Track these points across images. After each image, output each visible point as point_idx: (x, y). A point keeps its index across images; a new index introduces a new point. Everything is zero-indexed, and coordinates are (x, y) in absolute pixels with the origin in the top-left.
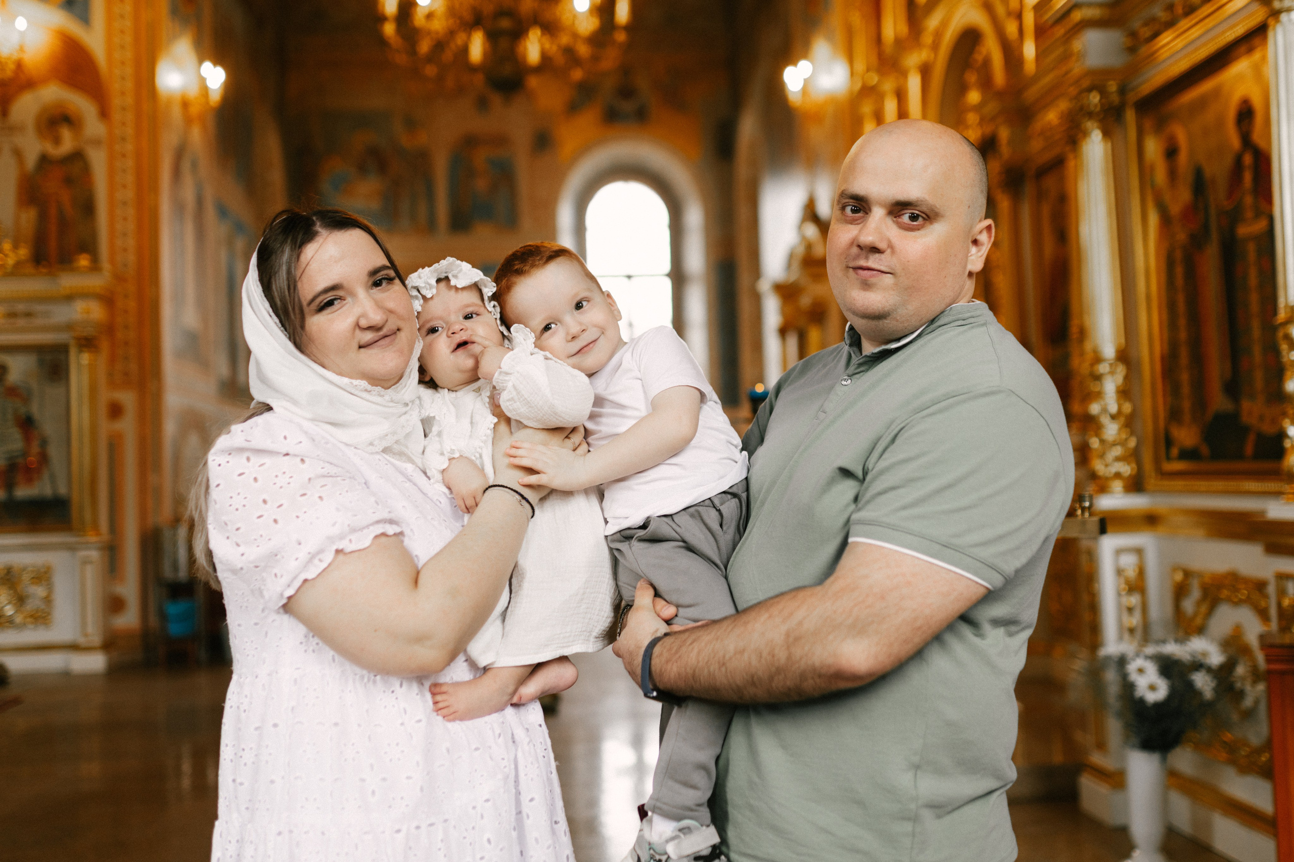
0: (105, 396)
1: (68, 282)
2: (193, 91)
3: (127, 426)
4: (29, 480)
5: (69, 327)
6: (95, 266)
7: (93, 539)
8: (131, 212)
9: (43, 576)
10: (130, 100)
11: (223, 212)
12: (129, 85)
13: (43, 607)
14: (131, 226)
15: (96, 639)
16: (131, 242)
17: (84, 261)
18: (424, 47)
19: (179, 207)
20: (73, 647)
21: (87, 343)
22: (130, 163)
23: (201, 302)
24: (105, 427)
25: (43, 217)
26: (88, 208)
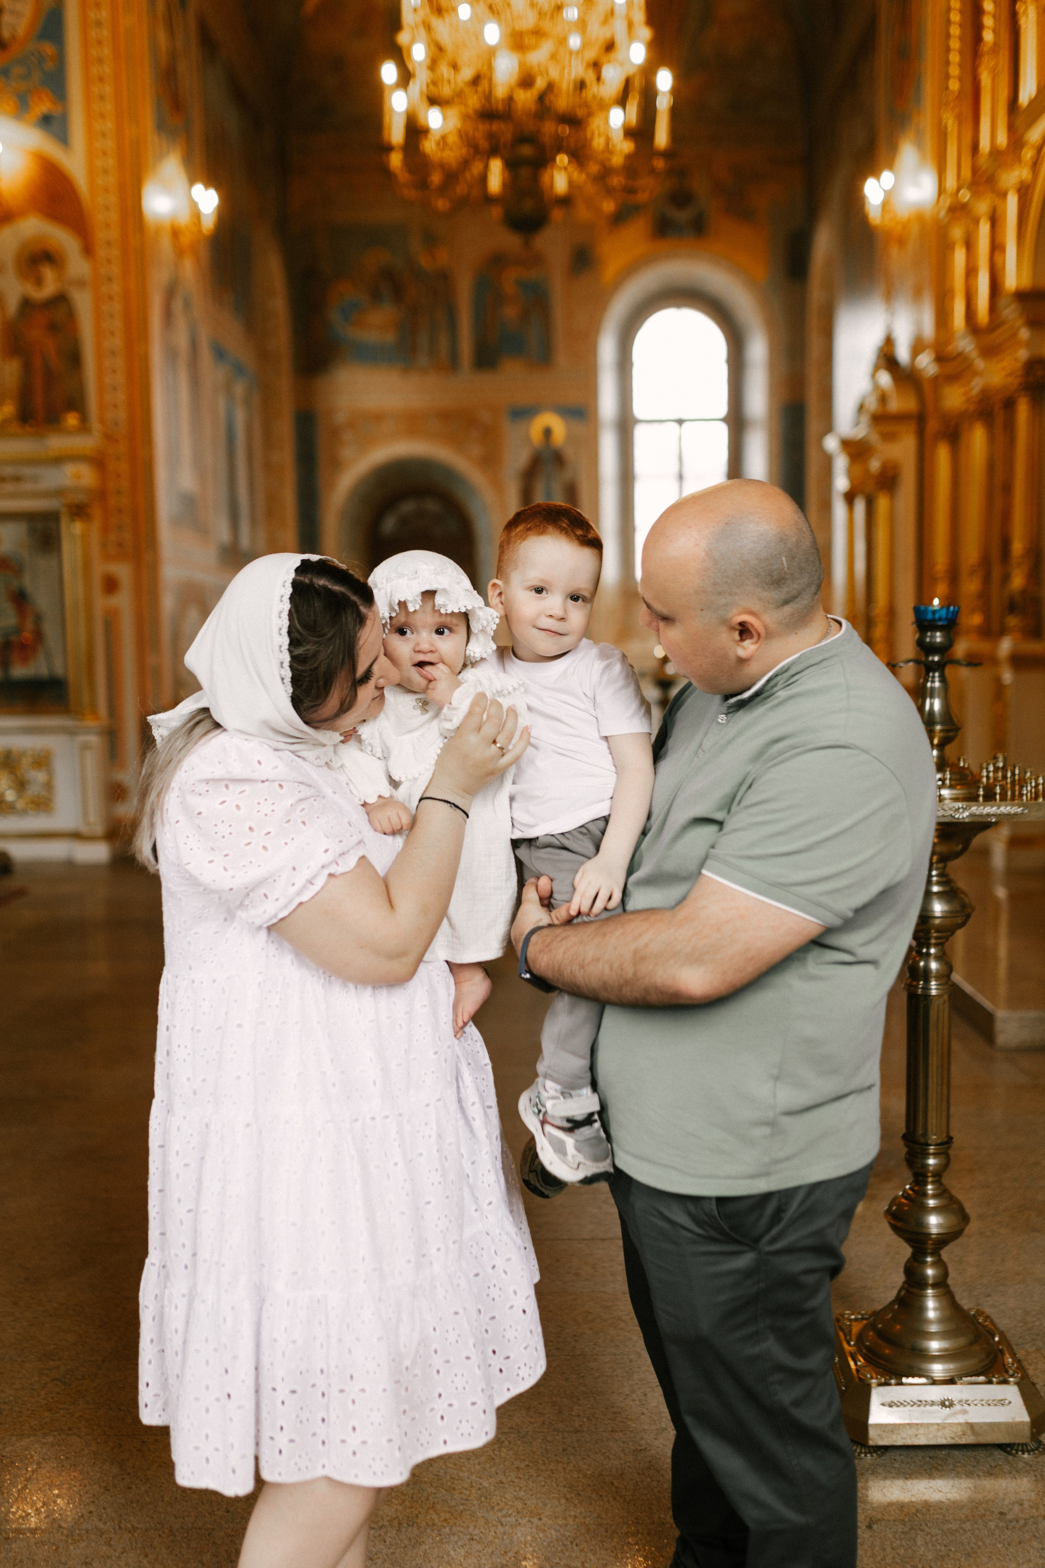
0: (100, 568)
1: (56, 443)
2: (184, 218)
3: (123, 601)
4: (25, 660)
5: (59, 493)
6: (84, 427)
7: (91, 723)
8: (120, 362)
9: (43, 761)
10: (114, 234)
11: (220, 353)
12: (114, 216)
13: (43, 793)
14: (120, 379)
15: (99, 829)
16: (121, 397)
17: (72, 420)
18: (436, 178)
19: (171, 354)
20: (76, 836)
21: (79, 511)
22: (117, 307)
23: (198, 463)
24: (101, 602)
25: (27, 368)
26: (75, 358)
